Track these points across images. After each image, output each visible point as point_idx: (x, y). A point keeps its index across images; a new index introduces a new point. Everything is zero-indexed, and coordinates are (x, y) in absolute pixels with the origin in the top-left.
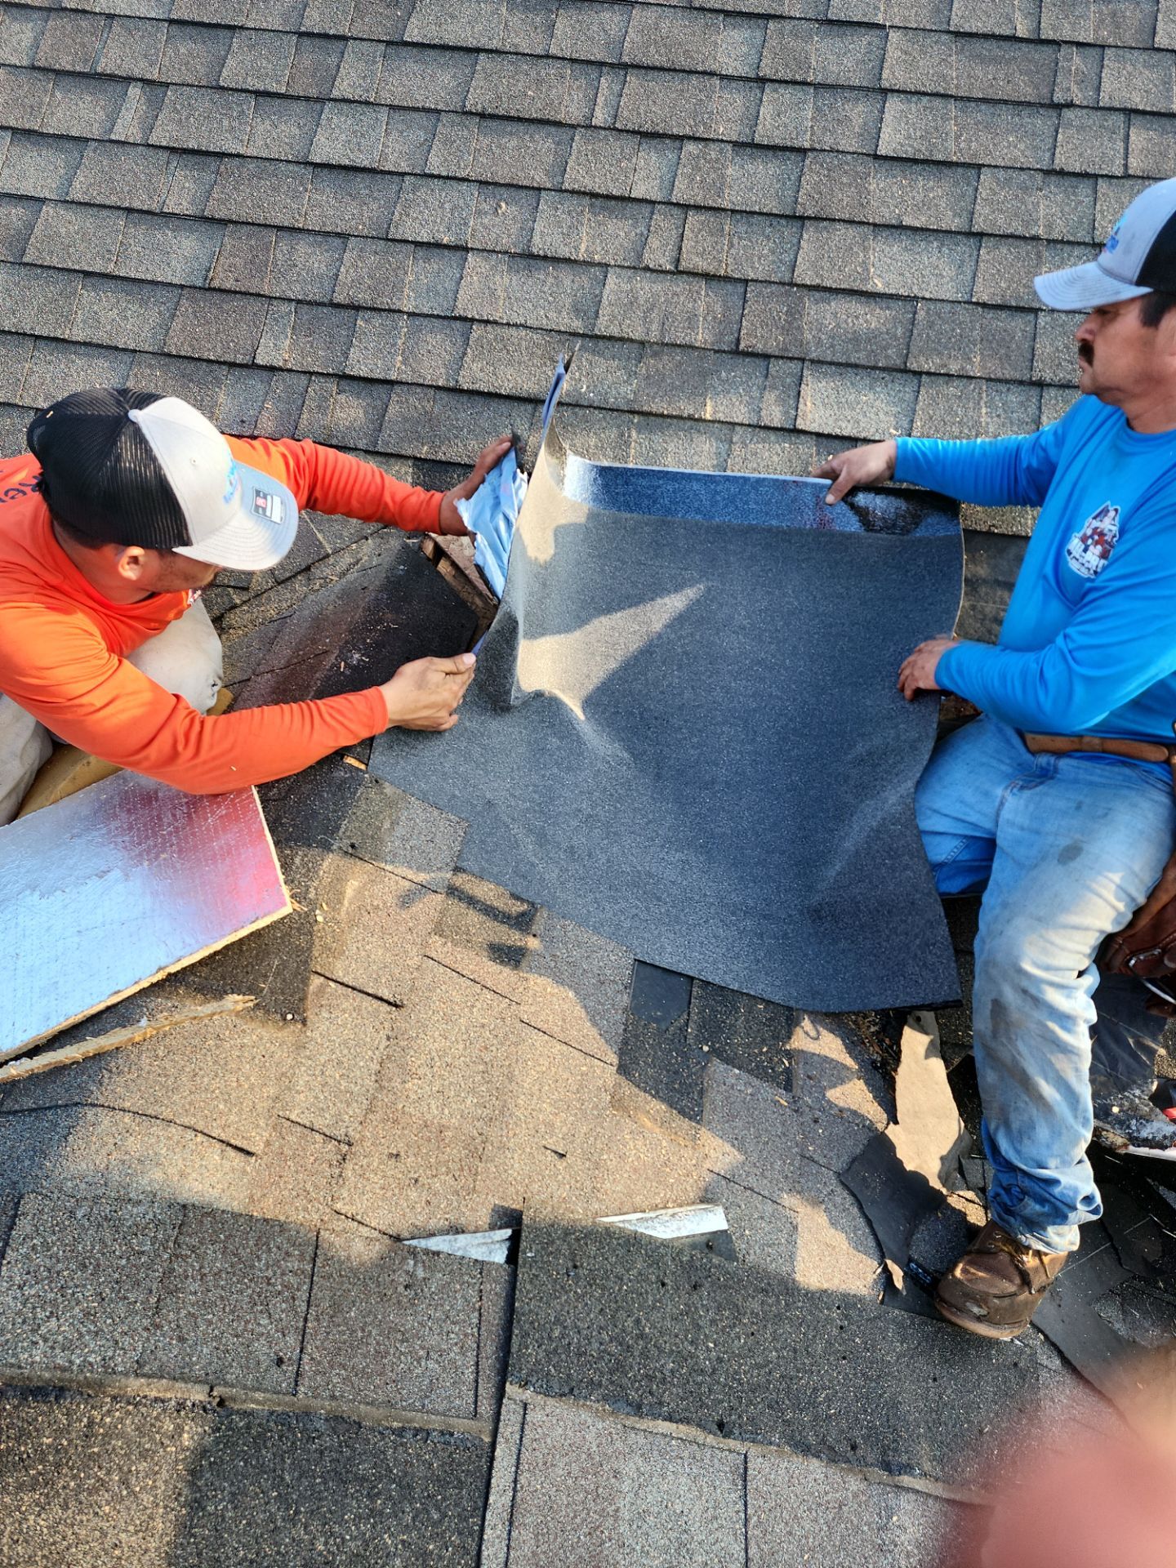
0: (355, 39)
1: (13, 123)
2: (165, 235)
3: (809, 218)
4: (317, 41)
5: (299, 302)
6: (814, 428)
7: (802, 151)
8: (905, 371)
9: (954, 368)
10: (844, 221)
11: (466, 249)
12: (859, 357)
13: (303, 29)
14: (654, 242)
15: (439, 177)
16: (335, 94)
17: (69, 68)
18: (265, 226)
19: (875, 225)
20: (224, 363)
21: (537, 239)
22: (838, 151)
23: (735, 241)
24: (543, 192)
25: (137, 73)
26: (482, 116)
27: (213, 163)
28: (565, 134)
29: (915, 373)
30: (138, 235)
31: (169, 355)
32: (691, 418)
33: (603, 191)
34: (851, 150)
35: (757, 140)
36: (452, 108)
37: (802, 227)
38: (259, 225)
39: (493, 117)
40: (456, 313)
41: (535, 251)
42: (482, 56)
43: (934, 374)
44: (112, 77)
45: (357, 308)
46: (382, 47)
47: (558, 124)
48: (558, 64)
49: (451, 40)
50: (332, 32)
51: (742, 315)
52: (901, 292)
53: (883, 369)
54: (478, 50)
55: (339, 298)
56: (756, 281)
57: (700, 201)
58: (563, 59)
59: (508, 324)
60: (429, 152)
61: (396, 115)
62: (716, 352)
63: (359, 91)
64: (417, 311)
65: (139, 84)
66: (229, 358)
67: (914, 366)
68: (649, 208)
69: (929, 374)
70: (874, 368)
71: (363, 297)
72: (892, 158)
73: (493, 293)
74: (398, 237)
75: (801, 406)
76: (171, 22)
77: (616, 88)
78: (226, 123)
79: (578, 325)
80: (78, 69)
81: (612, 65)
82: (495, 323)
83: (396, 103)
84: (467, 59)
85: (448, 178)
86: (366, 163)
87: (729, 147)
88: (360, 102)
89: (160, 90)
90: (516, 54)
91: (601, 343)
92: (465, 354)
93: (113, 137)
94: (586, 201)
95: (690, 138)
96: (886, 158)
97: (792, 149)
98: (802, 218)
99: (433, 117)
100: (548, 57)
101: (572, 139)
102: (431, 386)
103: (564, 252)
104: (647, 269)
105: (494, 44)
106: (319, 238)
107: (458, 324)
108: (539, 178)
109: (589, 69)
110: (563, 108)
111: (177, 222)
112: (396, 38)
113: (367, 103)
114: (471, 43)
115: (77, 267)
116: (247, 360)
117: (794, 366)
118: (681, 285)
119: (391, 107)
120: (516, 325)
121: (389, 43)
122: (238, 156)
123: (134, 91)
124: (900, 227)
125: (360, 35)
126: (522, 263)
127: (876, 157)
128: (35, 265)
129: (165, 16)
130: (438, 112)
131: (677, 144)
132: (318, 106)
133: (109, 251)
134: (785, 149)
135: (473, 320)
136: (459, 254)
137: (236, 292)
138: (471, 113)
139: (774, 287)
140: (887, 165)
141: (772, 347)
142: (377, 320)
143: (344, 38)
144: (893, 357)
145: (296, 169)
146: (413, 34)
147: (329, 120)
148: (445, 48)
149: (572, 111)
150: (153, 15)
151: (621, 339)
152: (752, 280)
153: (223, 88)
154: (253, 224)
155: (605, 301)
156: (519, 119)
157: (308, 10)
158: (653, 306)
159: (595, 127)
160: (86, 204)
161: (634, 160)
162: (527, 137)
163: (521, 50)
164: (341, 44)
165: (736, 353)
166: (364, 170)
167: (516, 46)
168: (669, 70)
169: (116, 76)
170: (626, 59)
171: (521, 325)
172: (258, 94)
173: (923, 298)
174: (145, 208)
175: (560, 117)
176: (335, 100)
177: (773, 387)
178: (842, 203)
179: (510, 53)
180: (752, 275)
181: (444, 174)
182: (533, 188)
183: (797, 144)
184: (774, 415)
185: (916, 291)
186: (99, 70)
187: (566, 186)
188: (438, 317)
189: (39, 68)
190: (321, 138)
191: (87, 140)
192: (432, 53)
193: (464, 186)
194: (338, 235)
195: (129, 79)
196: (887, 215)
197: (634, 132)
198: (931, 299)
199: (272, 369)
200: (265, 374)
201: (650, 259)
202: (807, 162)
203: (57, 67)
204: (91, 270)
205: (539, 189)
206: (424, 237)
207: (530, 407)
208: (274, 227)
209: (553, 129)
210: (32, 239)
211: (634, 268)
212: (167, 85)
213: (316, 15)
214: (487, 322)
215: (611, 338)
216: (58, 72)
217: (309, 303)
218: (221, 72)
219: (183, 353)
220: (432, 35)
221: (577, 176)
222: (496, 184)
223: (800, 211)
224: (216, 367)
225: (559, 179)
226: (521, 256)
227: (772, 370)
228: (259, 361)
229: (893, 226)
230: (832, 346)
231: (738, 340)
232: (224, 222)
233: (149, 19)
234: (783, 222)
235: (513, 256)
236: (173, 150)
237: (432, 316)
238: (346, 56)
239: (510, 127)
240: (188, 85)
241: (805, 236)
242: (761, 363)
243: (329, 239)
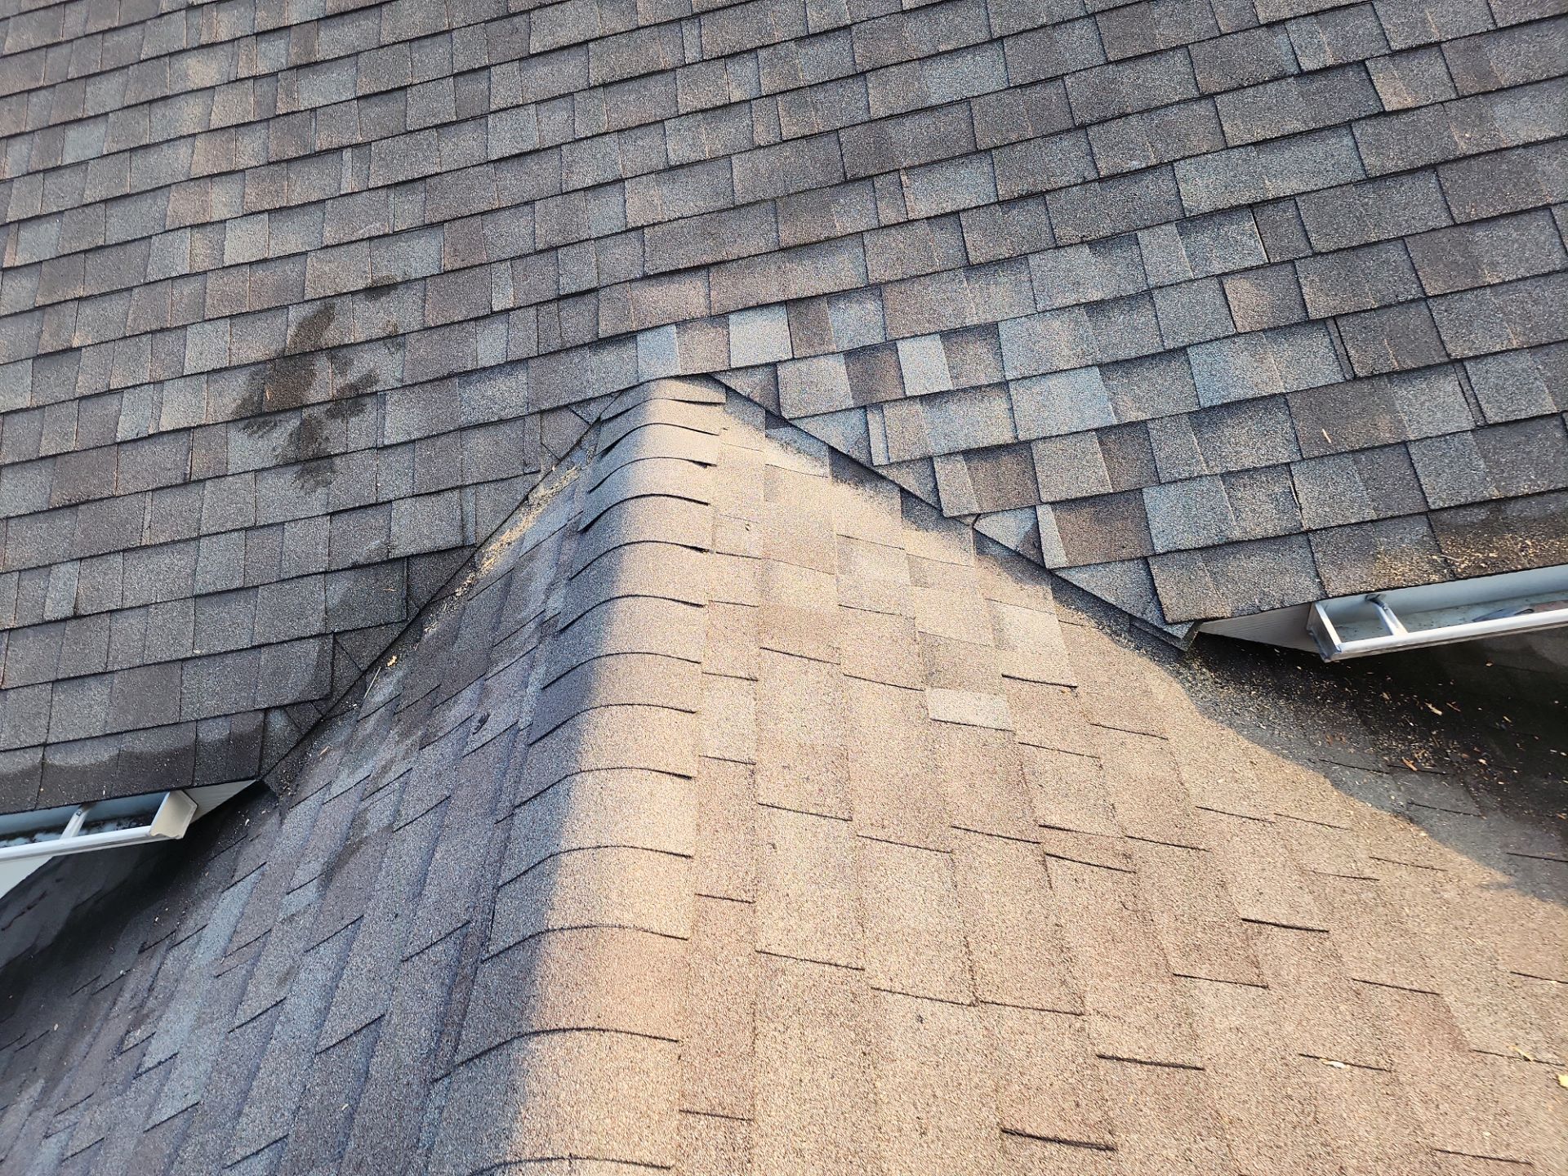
0: (495, 65)
1: (267, 207)
2: (402, 246)
3: (868, 71)
4: (468, 77)
5: (512, 259)
7: (847, 27)
8: (978, 152)
9: (1013, 137)
10: (895, 64)
11: (622, 180)
12: (941, 154)
13: (456, 71)
14: (759, 128)
15: (587, 138)
16: (493, 107)
17: (295, 155)
18: (472, 215)
19: (919, 59)
20: (471, 320)
21: (672, 155)
22: (873, 18)
23: (819, 106)
24: (666, 122)
25: (345, 142)
26: (605, 85)
27: (420, 186)
28: (669, 77)
29: (985, 151)
30: (382, 252)
31: (431, 328)
32: (828, 239)
33: (709, 105)
34: (883, 14)
35: (811, 31)
36: (580, 88)
37: (865, 79)
38: (466, 217)
39: (611, 84)
40: (629, 226)
41: (672, 163)
42: (591, 45)
43: (1001, 146)
44: (328, 151)
45: (557, 248)
46: (517, 64)
47: (662, 72)
48: (647, 31)
49: (564, 42)
50: (477, 67)
52: (955, 98)
53: (961, 156)
54: (586, 42)
55: (540, 246)
56: (844, 127)
57: (783, 88)
58: (651, 26)
59: (670, 221)
60: (574, 124)
61: (542, 107)
62: (830, 187)
63: (509, 100)
64: (600, 235)
65: (350, 150)
67: (983, 147)
68: (747, 106)
69: (996, 148)
70: (953, 158)
71: (557, 240)
72: (917, 9)
73: (651, 203)
74: (570, 189)
75: (907, 204)
76: (358, 98)
77: (696, 32)
78: (420, 155)
79: (721, 203)
80: (302, 154)
81: (688, 18)
83: (539, 99)
84: (581, 51)
85: (593, 136)
86: (530, 148)
87: (792, 44)
88: (514, 107)
89: (365, 150)
90: (615, 35)
91: (743, 211)
93: (342, 193)
94: (700, 116)
95: (761, 47)
96: (911, 10)
97: (839, 29)
98: (863, 73)
99: (568, 99)
100: (639, 28)
101: (675, 78)
103: (694, 157)
105: (597, 34)
106: (512, 211)
107: (633, 233)
108: (659, 113)
109: (672, 27)
110: (661, 60)
111: (406, 236)
112: (525, 54)
113: (518, 106)
114: (581, 39)
115: (345, 291)
116: (488, 311)
118: (787, 150)
119: (536, 103)
120: (675, 219)
121: (521, 59)
122: (437, 174)
123: (347, 155)
124: (939, 54)
125: (498, 61)
126: (665, 176)
127: (904, 12)
128: (314, 300)
129: (353, 96)
130: (571, 94)
131: (753, 55)
132: (483, 121)
133: (365, 272)
134: (834, 30)
135: (643, 227)
136: (618, 186)
137: (464, 269)
138: (595, 87)
139: (859, 128)
140: (913, 15)
142: (573, 251)
143: (487, 67)
144: (965, 145)
145: (481, 169)
146: (536, 47)
147: (495, 127)
148: (563, 48)
149: (666, 60)
150: (344, 99)
151: (757, 202)
152: (840, 128)
153: (411, 132)
154: (462, 217)
155: (736, 181)
156: (632, 79)
157: (455, 57)
158: (773, 171)
159: (689, 64)
160: (337, 245)
161: (725, 77)
162: (642, 89)
163: (618, 31)
164: (486, 73)
165: (846, 182)
166: (530, 153)
167: (614, 29)
168: (730, 6)
169: (330, 150)
170: (696, 10)
171: (679, 218)
172: (436, 127)
173: (973, 97)
174: (381, 233)
175: (662, 66)
176: (494, 112)
177: (883, 198)
178: (889, 51)
179: (611, 36)
180: (839, 125)
181: (589, 135)
182: (657, 122)
183: (841, 24)
184: (889, 215)
185: (966, 94)
186: (317, 149)
187: (681, 112)
188: (617, 234)
189: (273, 163)
190: (493, 142)
191: (324, 201)
192: (553, 55)
193: (607, 138)
194: (526, 203)
195: (341, 149)
196: (927, 49)
197: (719, 58)
198: (979, 96)
199: (507, 311)
200: (503, 318)
201: (760, 140)
202: (854, 33)
203: (286, 157)
204: (355, 289)
205: (662, 121)
206: (589, 182)
208: (478, 214)
209: (658, 77)
210: (307, 283)
212: (370, 143)
213: (461, 58)
214: (654, 224)
215: (749, 204)
216: (288, 161)
217: (520, 257)
218: (406, 121)
219: (439, 324)
220: (550, 42)
221: (687, 102)
222: (630, 129)
223: (859, 69)
224: (465, 325)
225: (675, 109)
226: (664, 171)
227: (877, 185)
228: (495, 309)
229: (933, 56)
230: (917, 153)
231: (845, 173)
232: (441, 223)
233: (341, 102)
234: (850, 81)
235: (658, 172)
236: (388, 187)
237: (613, 235)
238: (492, 79)
239: (627, 87)
240: (385, 138)
241: (870, 85)
242: (869, 183)
243: (520, 208)
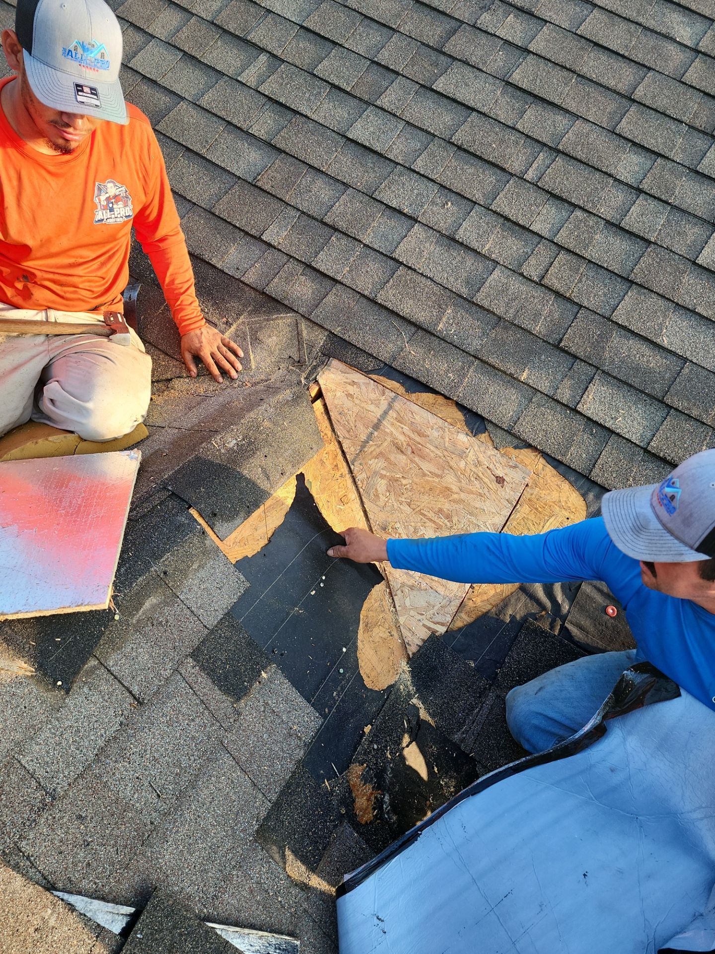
6: (589, 413)
51: (570, 326)
66: (246, 229)
82: (415, 270)
92: (388, 281)
102: (359, 293)
104: (522, 275)
117: (592, 371)
141: (581, 354)
207: (413, 329)
211: (514, 271)
